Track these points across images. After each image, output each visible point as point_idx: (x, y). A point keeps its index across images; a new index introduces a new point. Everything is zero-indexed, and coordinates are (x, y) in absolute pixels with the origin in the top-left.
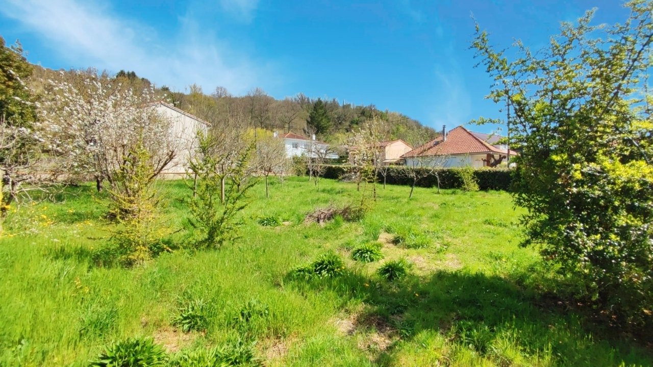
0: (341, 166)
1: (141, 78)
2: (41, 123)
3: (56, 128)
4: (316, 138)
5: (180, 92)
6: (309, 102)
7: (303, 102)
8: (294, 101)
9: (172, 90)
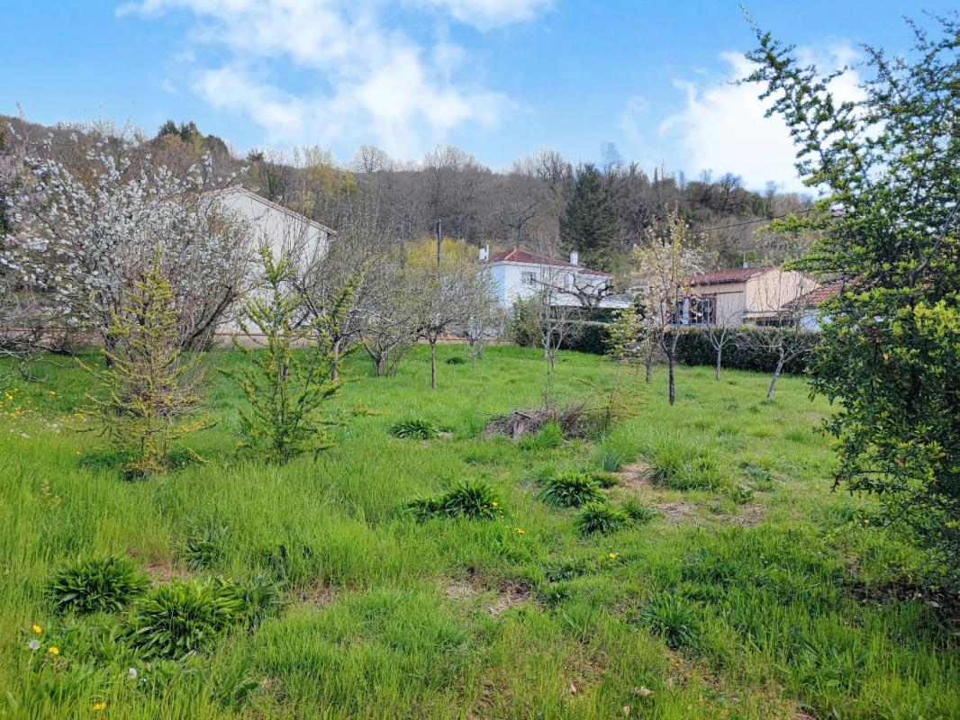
0: (606, 325)
1: (206, 135)
2: (15, 235)
3: (38, 244)
4: (579, 261)
5: (284, 163)
6: (570, 177)
7: (555, 177)
8: (535, 175)
9: (267, 160)
